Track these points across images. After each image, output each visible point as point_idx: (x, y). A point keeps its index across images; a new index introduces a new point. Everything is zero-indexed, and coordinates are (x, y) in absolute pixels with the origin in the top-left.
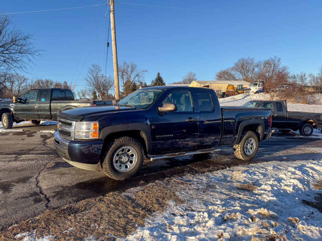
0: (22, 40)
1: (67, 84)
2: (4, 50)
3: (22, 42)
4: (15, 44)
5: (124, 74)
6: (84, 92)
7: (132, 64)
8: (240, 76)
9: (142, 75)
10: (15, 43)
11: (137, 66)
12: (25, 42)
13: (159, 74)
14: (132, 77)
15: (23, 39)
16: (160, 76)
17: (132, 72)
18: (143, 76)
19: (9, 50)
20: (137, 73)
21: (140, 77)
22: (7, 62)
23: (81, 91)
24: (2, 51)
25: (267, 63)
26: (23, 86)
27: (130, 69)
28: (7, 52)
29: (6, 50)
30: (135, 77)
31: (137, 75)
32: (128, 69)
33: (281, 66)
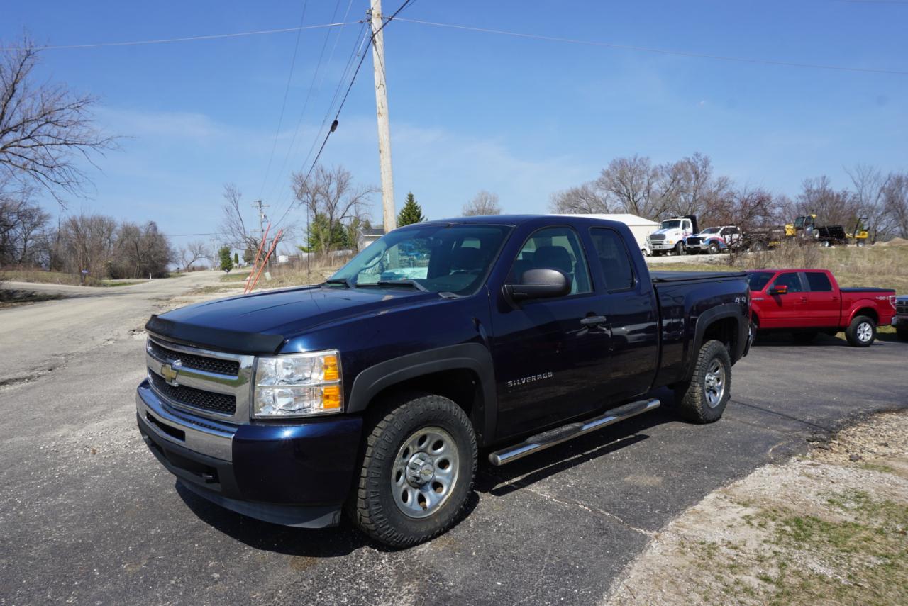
0: (70, 110)
1: (155, 229)
2: (23, 137)
3: (69, 116)
4: (51, 122)
5: (318, 197)
6: (198, 248)
7: (339, 173)
8: (619, 202)
9: (366, 201)
10: (51, 118)
11: (352, 177)
12: (76, 114)
13: (411, 197)
14: (341, 205)
15: (72, 106)
16: (415, 201)
17: (339, 192)
18: (370, 203)
19: (36, 138)
20: (354, 197)
21: (361, 206)
22: (32, 170)
23: (189, 245)
24: (17, 141)
25: (679, 171)
26: (35, 236)
27: (334, 186)
28: (29, 142)
29: (26, 138)
30: (349, 206)
31: (355, 201)
32: (329, 184)
33: (714, 177)
